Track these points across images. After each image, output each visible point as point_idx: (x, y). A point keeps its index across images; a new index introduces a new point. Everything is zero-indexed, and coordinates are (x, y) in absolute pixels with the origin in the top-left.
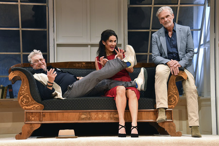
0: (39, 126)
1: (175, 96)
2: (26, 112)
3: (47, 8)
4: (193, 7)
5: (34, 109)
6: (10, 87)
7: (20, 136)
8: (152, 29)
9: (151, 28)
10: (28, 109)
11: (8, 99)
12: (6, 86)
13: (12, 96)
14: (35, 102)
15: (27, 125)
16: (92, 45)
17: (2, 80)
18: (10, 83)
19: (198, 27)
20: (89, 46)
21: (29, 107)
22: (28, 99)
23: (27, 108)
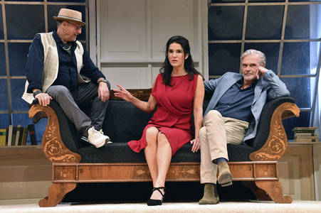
0: (74, 186)
1: (282, 141)
2: (55, 166)
3: (86, 9)
4: (309, 5)
5: (66, 162)
6: (31, 128)
7: (45, 203)
8: (245, 39)
9: (243, 38)
10: (57, 161)
11: (29, 145)
12: (25, 126)
13: (34, 142)
14: (67, 150)
15: (56, 185)
16: (154, 65)
17: (20, 117)
18: (31, 123)
19: (316, 36)
20: (150, 66)
21: (59, 159)
22: (57, 145)
23: (56, 159)
